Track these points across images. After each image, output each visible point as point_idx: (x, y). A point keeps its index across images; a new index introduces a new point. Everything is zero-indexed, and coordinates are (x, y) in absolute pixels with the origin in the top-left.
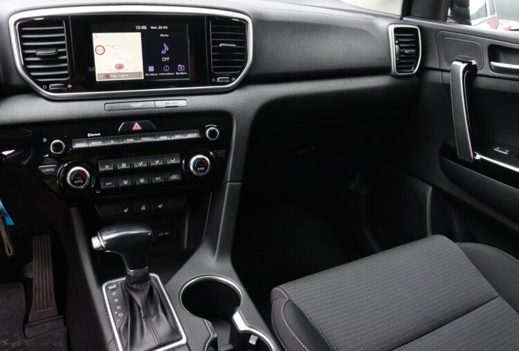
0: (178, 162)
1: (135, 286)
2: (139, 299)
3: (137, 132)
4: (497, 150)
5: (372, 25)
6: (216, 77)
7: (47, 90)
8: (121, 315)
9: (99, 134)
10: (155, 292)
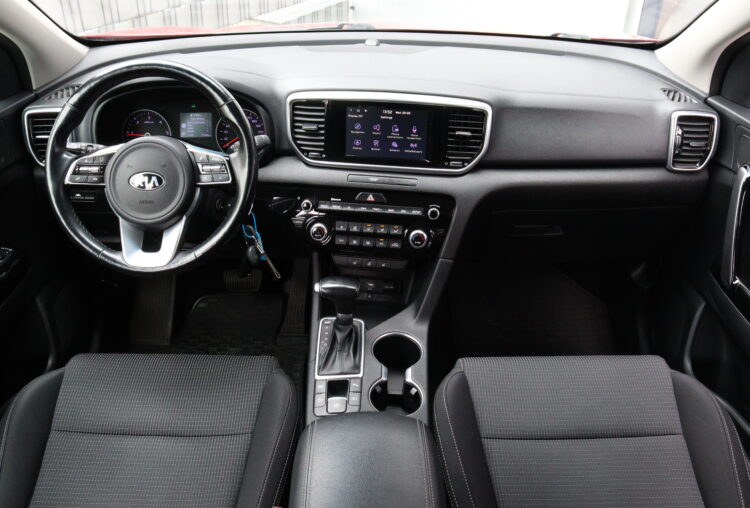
0: (400, 233)
1: (340, 327)
2: (340, 336)
6: (450, 161)
7: (307, 156)
8: (326, 345)
9: (340, 200)
10: (354, 334)
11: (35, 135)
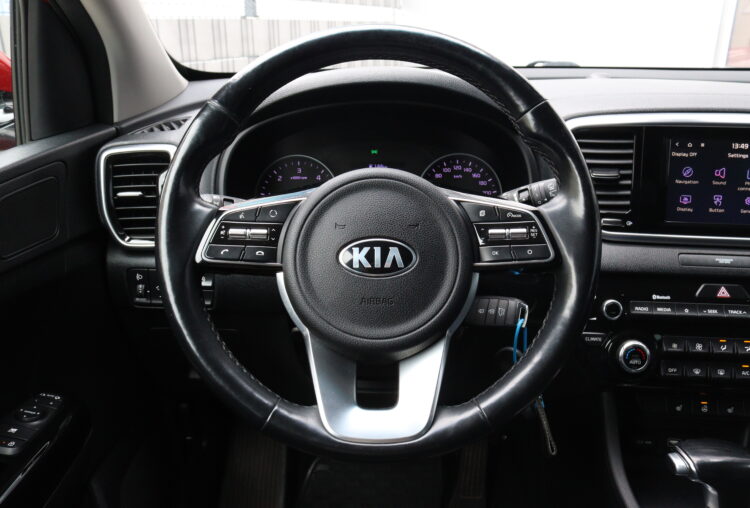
3: (723, 300)
9: (668, 298)
11: (116, 191)
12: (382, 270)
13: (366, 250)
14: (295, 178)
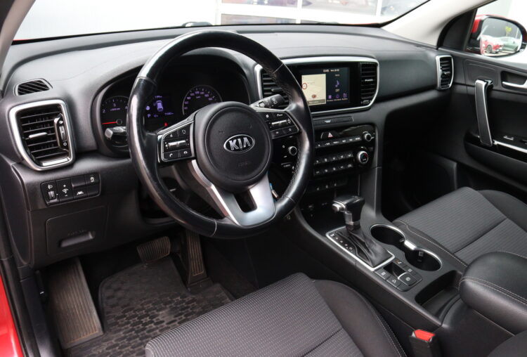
0: (352, 156)
3: (331, 138)
4: (506, 137)
5: (426, 56)
6: (363, 100)
8: (351, 249)
11: (27, 134)
12: (244, 149)
13: (235, 141)
14: (113, 110)
